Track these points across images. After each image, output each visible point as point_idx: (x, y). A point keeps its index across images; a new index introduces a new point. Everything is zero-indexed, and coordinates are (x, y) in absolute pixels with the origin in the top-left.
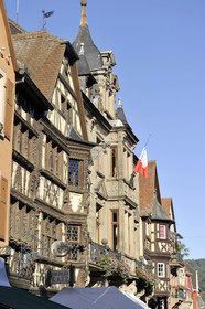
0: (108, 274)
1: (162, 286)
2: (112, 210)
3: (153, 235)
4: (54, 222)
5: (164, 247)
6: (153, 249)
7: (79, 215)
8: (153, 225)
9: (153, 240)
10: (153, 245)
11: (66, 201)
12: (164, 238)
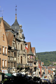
1: (31, 68)
5: (32, 60)
8: (29, 56)
11: (14, 59)
12: (32, 58)
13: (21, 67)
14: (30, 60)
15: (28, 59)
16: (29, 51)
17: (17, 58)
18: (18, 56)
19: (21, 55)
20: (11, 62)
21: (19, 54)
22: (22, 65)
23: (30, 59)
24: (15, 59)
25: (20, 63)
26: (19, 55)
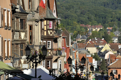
1: (50, 53)
2: (29, 25)
3: (45, 27)
4: (17, 45)
5: (51, 33)
6: (45, 34)
7: (24, 40)
8: (45, 21)
9: (45, 29)
10: (45, 32)
12: (52, 28)
15: (42, 30)
24: (23, 35)
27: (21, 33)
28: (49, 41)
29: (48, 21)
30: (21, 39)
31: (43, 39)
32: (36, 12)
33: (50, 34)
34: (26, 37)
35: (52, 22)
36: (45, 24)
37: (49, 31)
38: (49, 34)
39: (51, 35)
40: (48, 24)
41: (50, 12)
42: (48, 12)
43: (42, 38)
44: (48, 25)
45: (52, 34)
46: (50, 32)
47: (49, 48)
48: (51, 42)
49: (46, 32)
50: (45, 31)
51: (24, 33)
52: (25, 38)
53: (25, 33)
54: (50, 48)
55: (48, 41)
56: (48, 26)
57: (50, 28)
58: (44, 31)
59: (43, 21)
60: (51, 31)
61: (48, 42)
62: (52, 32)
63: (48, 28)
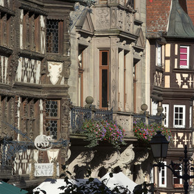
0: (93, 144)
1: (180, 141)
2: (101, 49)
3: (168, 62)
4: (32, 101)
5: (185, 81)
6: (167, 85)
10: (167, 78)
11: (45, 72)
12: (187, 67)
13: (99, 130)
14: (173, 80)
15: (156, 70)
16: (162, 11)
17: (66, 63)
18: (82, 48)
19: (105, 43)
20: (26, 93)
21: (84, 35)
22: (109, 116)
23: (174, 71)
24: (55, 70)
25: (97, 103)
26: (85, 41)
27: (50, 64)
28: (179, 106)
29: (176, 45)
30: (50, 82)
31: (161, 98)
32: (123, 9)
33: (183, 84)
34: (66, 79)
35: (188, 48)
36: (168, 54)
37: (178, 76)
38: (180, 84)
39: (185, 87)
40: (176, 53)
41: (182, 18)
42: (178, 19)
43: (156, 96)
44: (176, 57)
45: (188, 84)
46: (182, 78)
47: (178, 126)
48: (184, 107)
49: (169, 77)
50: (167, 74)
51: (60, 65)
52: (62, 83)
53: (64, 66)
54: (183, 126)
55: (175, 106)
56: (176, 60)
57: (181, 67)
58: (165, 74)
59: (161, 46)
60: (185, 76)
61: (177, 109)
62: (188, 79)
63: (176, 67)
